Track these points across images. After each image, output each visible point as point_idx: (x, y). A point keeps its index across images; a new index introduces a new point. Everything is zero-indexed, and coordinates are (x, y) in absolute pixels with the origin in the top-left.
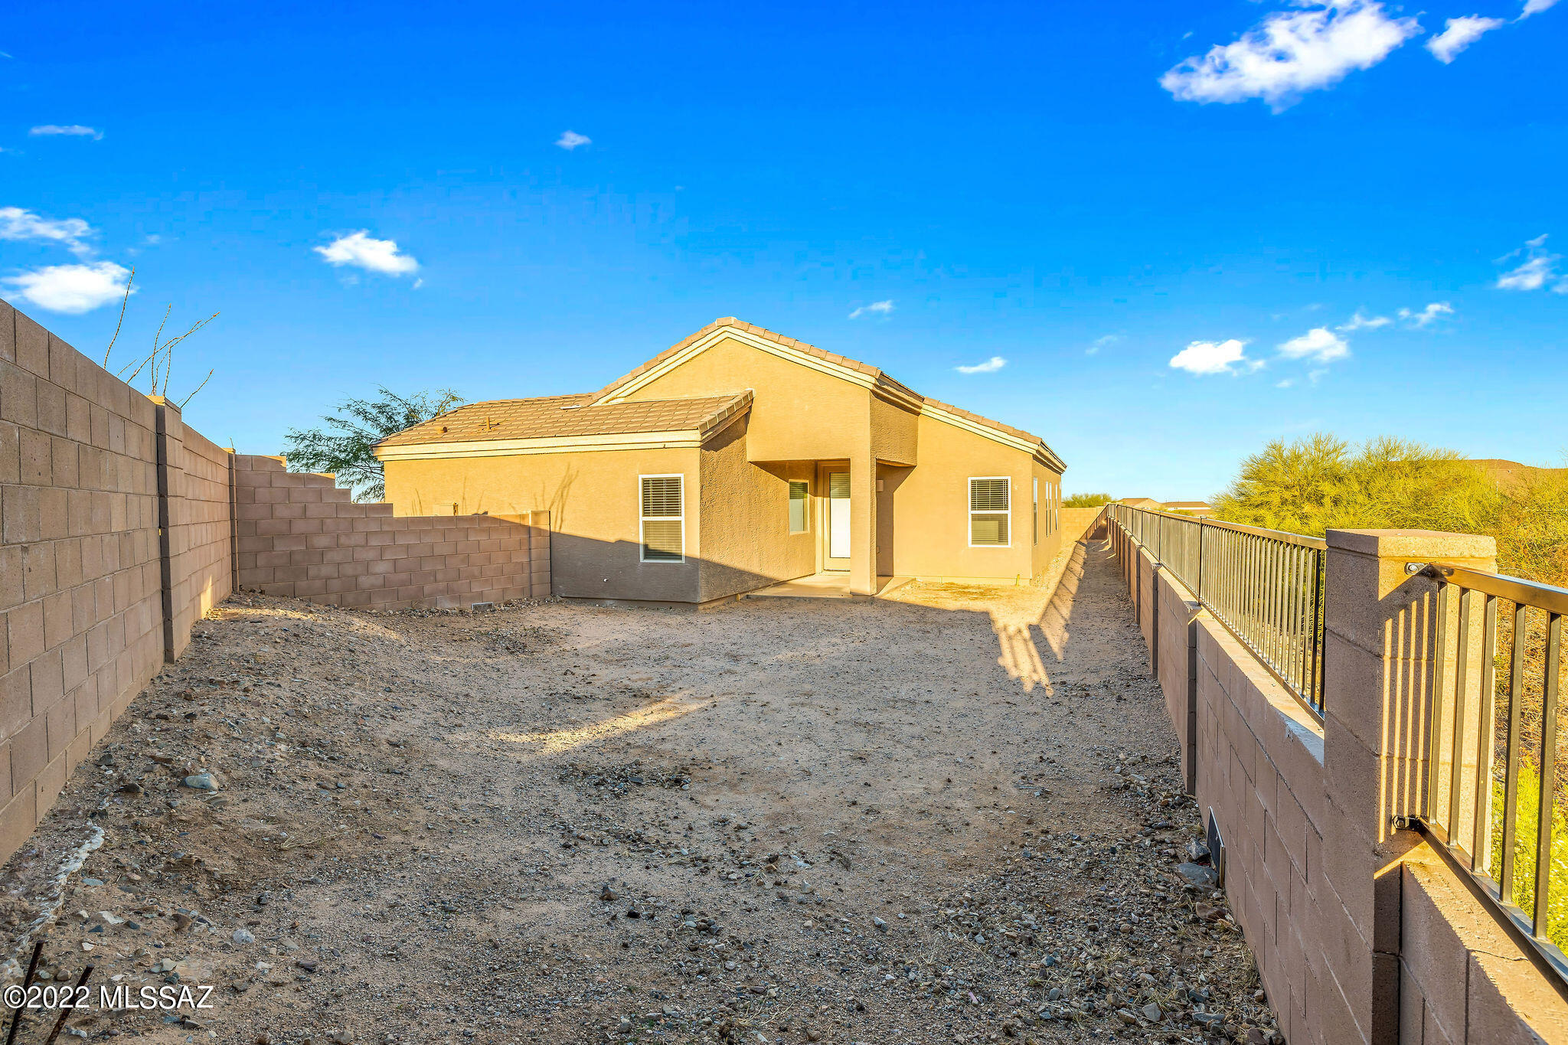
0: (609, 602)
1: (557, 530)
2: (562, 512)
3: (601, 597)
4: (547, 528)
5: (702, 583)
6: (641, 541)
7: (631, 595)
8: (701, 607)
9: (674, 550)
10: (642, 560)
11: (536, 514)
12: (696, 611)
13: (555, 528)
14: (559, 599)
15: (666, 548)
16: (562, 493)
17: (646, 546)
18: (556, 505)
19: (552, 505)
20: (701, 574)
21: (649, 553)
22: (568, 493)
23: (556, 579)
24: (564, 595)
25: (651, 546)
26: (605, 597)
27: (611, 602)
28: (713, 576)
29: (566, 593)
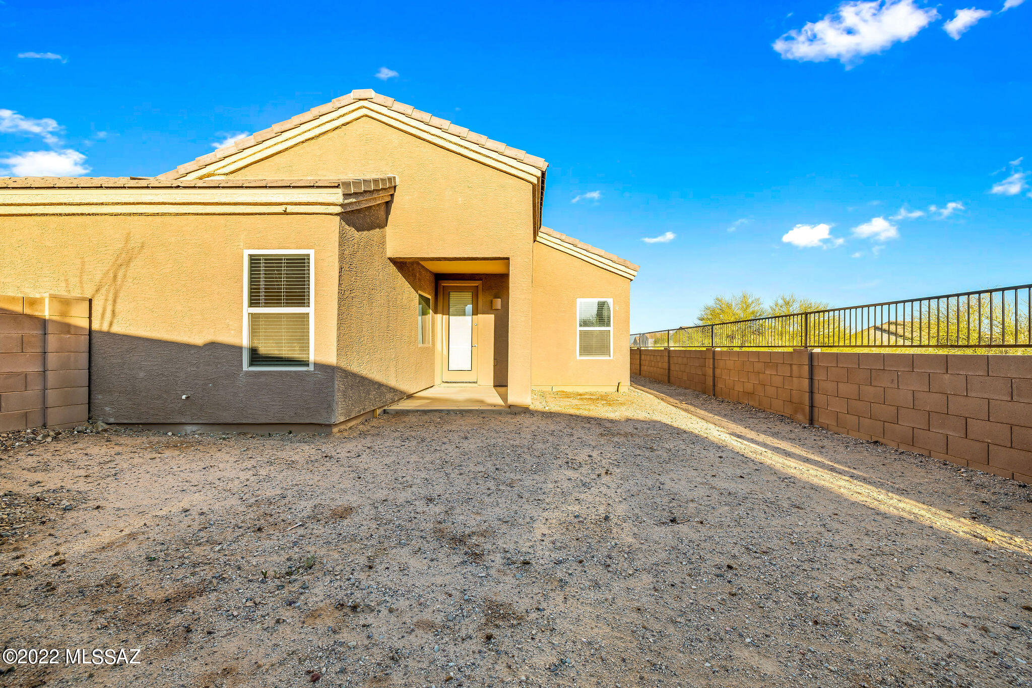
0: (189, 429)
1: (105, 328)
2: (115, 301)
3: (178, 421)
4: (85, 324)
5: (338, 396)
6: (245, 342)
7: (227, 417)
8: (335, 430)
9: (296, 355)
10: (246, 367)
11: (65, 303)
12: (329, 434)
13: (101, 323)
14: (101, 425)
15: (285, 353)
16: (115, 277)
17: (254, 352)
18: (103, 291)
19: (98, 291)
20: (338, 385)
21: (256, 357)
22: (125, 276)
23: (98, 398)
24: (112, 420)
25: (263, 350)
26: (183, 421)
27: (194, 428)
28: (352, 387)
29: (116, 418)
